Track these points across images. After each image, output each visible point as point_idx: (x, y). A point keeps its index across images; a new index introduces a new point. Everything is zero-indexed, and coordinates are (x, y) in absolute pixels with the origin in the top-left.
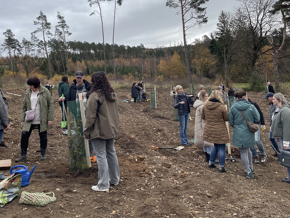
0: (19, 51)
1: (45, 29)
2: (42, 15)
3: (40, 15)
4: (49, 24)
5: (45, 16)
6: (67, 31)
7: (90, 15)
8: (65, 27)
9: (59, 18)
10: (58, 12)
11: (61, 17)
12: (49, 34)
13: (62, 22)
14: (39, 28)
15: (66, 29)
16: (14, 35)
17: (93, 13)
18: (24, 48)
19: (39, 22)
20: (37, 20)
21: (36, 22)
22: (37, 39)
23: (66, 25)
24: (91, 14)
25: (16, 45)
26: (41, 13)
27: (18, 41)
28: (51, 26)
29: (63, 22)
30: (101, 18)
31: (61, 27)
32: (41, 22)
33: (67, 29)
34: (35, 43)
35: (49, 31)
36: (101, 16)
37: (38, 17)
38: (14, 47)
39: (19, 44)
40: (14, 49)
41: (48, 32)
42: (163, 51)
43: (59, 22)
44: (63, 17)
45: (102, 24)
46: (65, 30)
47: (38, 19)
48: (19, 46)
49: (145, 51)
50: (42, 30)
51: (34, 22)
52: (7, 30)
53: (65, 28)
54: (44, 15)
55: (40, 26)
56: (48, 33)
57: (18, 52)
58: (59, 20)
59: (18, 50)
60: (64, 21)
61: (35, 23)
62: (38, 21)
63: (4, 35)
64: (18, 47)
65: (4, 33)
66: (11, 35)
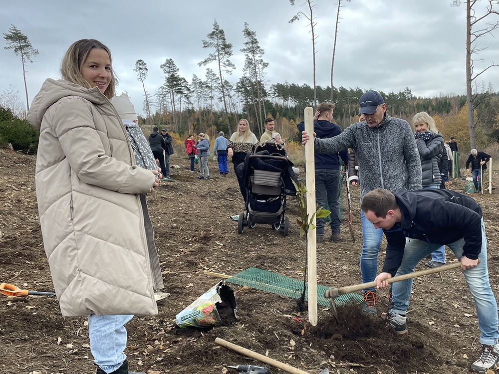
0: (188, 98)
1: (221, 57)
2: (217, 30)
3: (214, 30)
4: (229, 46)
5: (221, 32)
6: (260, 59)
7: (289, 22)
8: (258, 52)
9: (247, 34)
10: (246, 23)
11: (250, 32)
12: (230, 65)
13: (252, 43)
14: (212, 53)
15: (259, 55)
16: (178, 70)
17: (296, 18)
18: (194, 93)
19: (212, 43)
20: (208, 40)
21: (207, 43)
22: (215, 78)
23: (258, 47)
24: (292, 20)
25: (183, 88)
26: (216, 25)
27: (185, 81)
28: (231, 49)
29: (254, 42)
30: (312, 27)
31: (250, 51)
32: (215, 42)
33: (261, 57)
34: (213, 84)
35: (229, 59)
36: (312, 24)
37: (211, 32)
38: (179, 92)
39: (188, 86)
40: (179, 95)
41: (228, 61)
42: (449, 102)
43: (247, 43)
44: (253, 33)
45: (313, 40)
46: (257, 57)
47: (209, 37)
48: (188, 89)
49: (415, 103)
50: (217, 58)
51: (204, 43)
52: (167, 60)
53: (257, 54)
54: (220, 28)
55: (213, 50)
56: (227, 63)
57: (186, 101)
58: (247, 39)
59: (186, 96)
60: (255, 39)
61: (206, 45)
62: (210, 42)
63: (162, 69)
64: (186, 92)
65: (162, 65)
66: (173, 69)
